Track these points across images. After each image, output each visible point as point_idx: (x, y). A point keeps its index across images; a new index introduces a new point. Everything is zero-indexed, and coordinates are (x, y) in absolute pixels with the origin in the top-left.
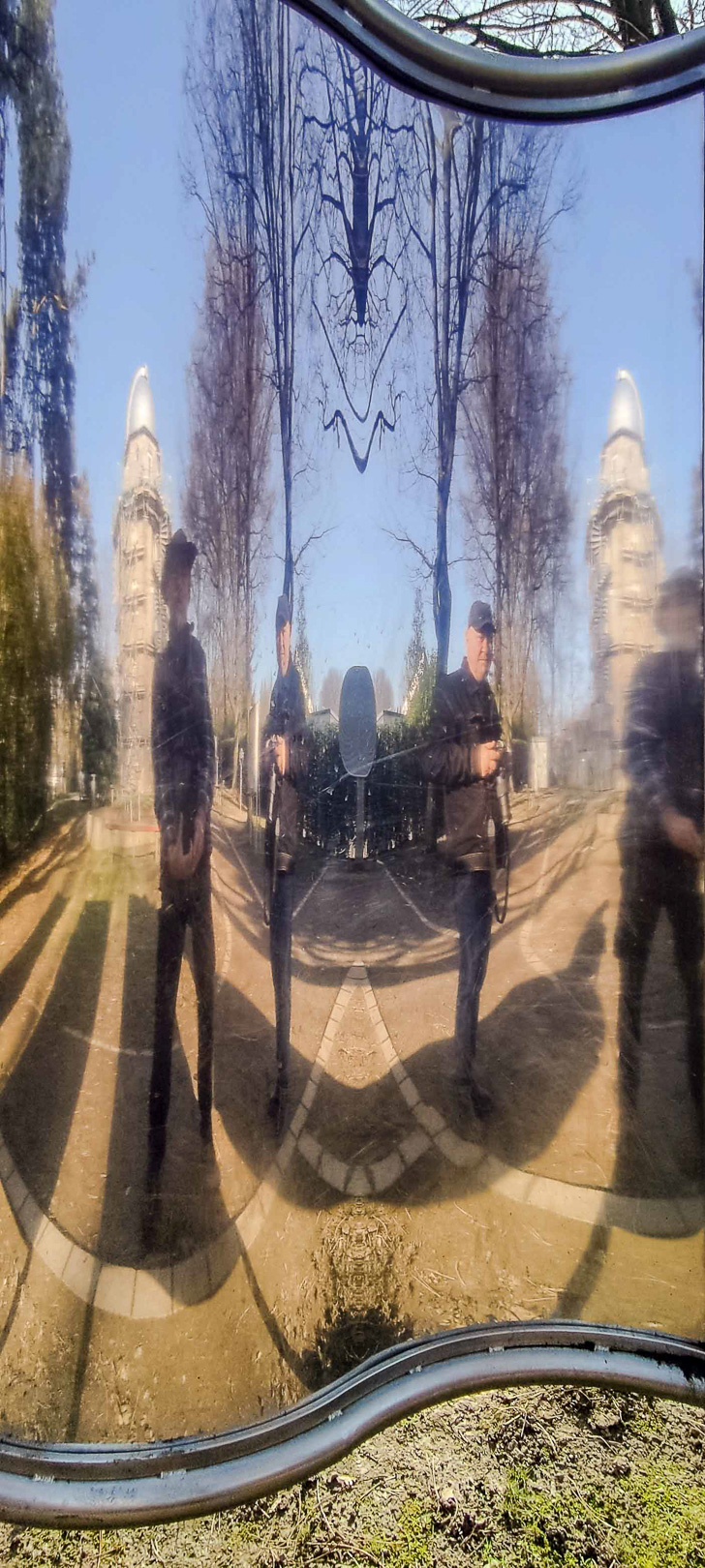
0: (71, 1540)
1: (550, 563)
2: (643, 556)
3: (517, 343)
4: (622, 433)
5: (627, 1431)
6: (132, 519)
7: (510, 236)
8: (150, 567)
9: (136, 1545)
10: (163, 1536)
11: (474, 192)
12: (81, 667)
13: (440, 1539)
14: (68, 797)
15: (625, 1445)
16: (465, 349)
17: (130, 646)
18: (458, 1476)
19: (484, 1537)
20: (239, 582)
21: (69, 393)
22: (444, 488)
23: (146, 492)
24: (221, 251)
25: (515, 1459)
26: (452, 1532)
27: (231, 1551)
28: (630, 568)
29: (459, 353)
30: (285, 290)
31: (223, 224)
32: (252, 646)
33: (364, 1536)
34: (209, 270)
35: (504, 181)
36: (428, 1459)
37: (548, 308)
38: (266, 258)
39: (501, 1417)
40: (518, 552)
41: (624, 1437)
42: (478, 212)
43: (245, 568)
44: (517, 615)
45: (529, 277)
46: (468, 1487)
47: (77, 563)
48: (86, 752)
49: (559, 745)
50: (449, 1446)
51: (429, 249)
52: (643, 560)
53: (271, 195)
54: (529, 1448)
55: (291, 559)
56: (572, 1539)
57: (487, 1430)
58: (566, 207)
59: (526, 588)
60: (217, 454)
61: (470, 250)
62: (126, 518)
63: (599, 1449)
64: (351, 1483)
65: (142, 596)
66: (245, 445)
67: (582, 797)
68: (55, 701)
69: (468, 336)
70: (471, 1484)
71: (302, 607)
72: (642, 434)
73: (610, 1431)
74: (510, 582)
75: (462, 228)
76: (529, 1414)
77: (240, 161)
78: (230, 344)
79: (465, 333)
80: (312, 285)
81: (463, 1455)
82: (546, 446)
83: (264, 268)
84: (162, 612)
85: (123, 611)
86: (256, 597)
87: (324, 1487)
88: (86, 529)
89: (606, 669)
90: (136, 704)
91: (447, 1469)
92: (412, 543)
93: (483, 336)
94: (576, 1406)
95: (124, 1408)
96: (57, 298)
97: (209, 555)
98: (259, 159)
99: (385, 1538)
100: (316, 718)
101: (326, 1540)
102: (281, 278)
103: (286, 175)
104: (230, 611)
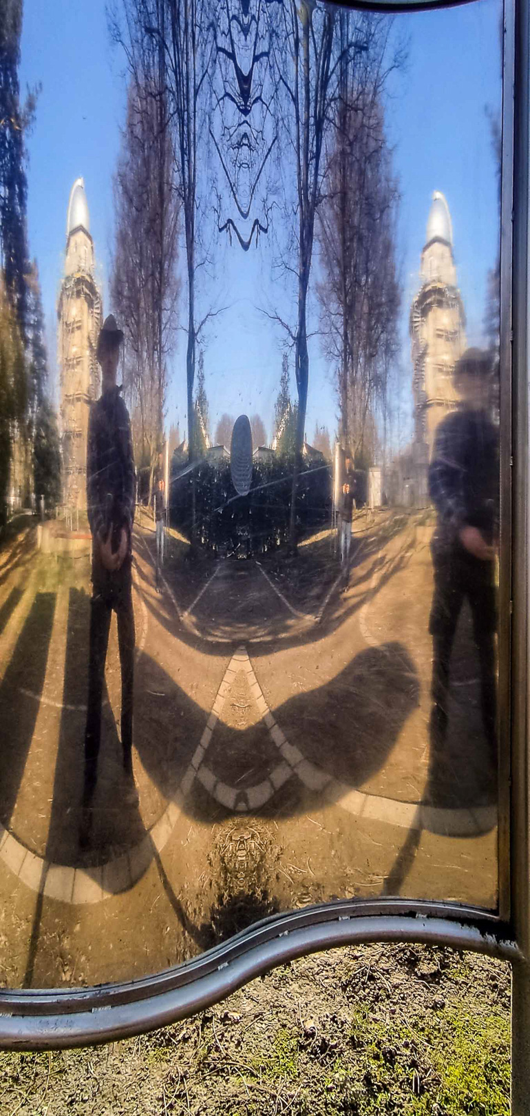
0: (27, 1064)
1: (383, 336)
2: (452, 333)
3: (360, 168)
4: (437, 240)
5: (443, 977)
6: (72, 298)
7: (355, 85)
8: (86, 335)
9: (76, 1066)
10: (97, 1059)
11: (328, 51)
12: (33, 412)
13: (303, 1056)
14: (23, 512)
15: (441, 987)
16: (321, 172)
17: (71, 396)
18: (318, 1011)
19: (335, 1054)
20: (154, 347)
21: (22, 197)
22: (304, 279)
23: (83, 277)
24: (140, 87)
25: (361, 998)
26: (312, 1051)
27: (148, 1069)
28: (441, 341)
29: (316, 175)
30: (189, 121)
31: (140, 67)
32: (163, 396)
33: (247, 1055)
34: (130, 101)
35: (352, 42)
36: (296, 999)
37: (384, 142)
38: (174, 94)
39: (351, 969)
40: (359, 327)
41: (441, 981)
42: (332, 66)
43: (158, 337)
44: (359, 375)
45: (369, 118)
46: (325, 1019)
47: (30, 331)
48: (38, 478)
49: (390, 473)
50: (312, 990)
51: (294, 94)
52: (451, 337)
53: (178, 47)
54: (371, 990)
55: (193, 329)
56: (400, 1055)
57: (340, 978)
58: (397, 64)
59: (365, 356)
60: (137, 248)
61: (325, 95)
62: (68, 296)
63: (422, 990)
64: (239, 1018)
65: (80, 357)
66: (158, 242)
67: (406, 514)
68: (13, 438)
69: (323, 162)
70: (327, 1017)
71: (201, 367)
72: (451, 241)
73: (431, 977)
74: (355, 349)
75: (318, 78)
76: (372, 966)
77: (154, 19)
78: (146, 162)
79: (321, 159)
80: (209, 119)
81: (322, 996)
82: (381, 247)
83: (172, 103)
84: (95, 370)
85: (65, 369)
86: (167, 359)
87: (219, 1021)
88: (38, 304)
89: (424, 417)
90: (75, 442)
91: (310, 1006)
92: (280, 320)
93: (336, 163)
94: (407, 960)
95: (67, 968)
96: (13, 120)
97: (131, 327)
98: (168, 16)
99: (263, 1056)
100: (212, 452)
101: (219, 1058)
102: (186, 113)
103: (190, 31)
104: (147, 369)
